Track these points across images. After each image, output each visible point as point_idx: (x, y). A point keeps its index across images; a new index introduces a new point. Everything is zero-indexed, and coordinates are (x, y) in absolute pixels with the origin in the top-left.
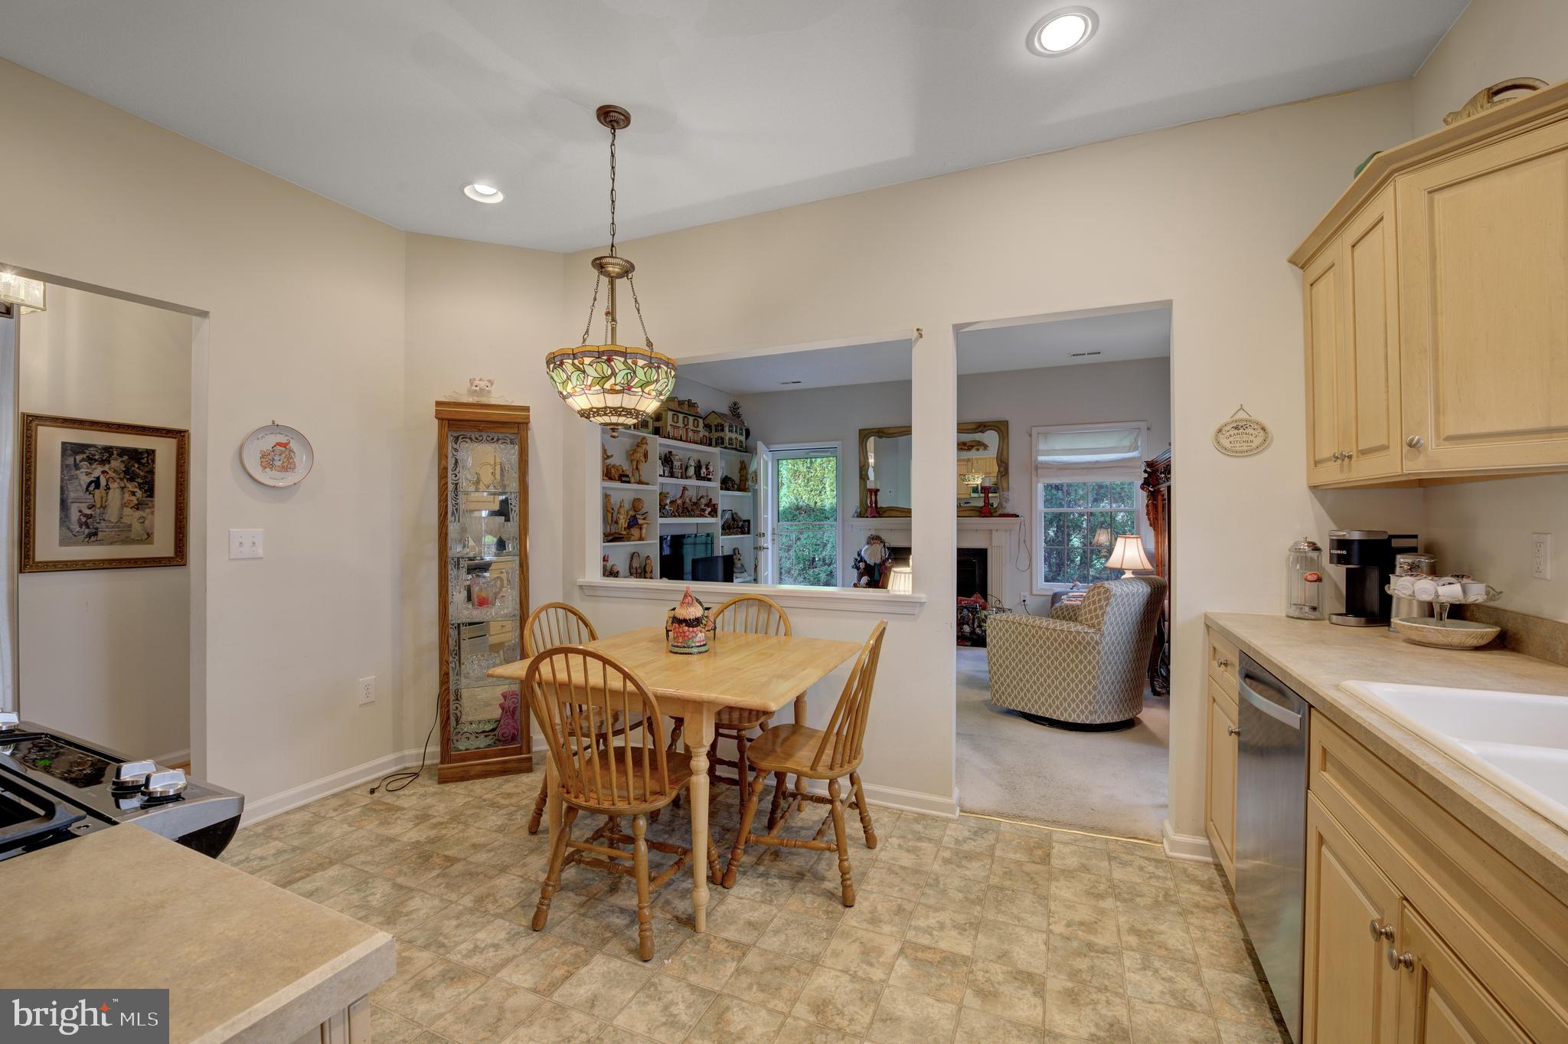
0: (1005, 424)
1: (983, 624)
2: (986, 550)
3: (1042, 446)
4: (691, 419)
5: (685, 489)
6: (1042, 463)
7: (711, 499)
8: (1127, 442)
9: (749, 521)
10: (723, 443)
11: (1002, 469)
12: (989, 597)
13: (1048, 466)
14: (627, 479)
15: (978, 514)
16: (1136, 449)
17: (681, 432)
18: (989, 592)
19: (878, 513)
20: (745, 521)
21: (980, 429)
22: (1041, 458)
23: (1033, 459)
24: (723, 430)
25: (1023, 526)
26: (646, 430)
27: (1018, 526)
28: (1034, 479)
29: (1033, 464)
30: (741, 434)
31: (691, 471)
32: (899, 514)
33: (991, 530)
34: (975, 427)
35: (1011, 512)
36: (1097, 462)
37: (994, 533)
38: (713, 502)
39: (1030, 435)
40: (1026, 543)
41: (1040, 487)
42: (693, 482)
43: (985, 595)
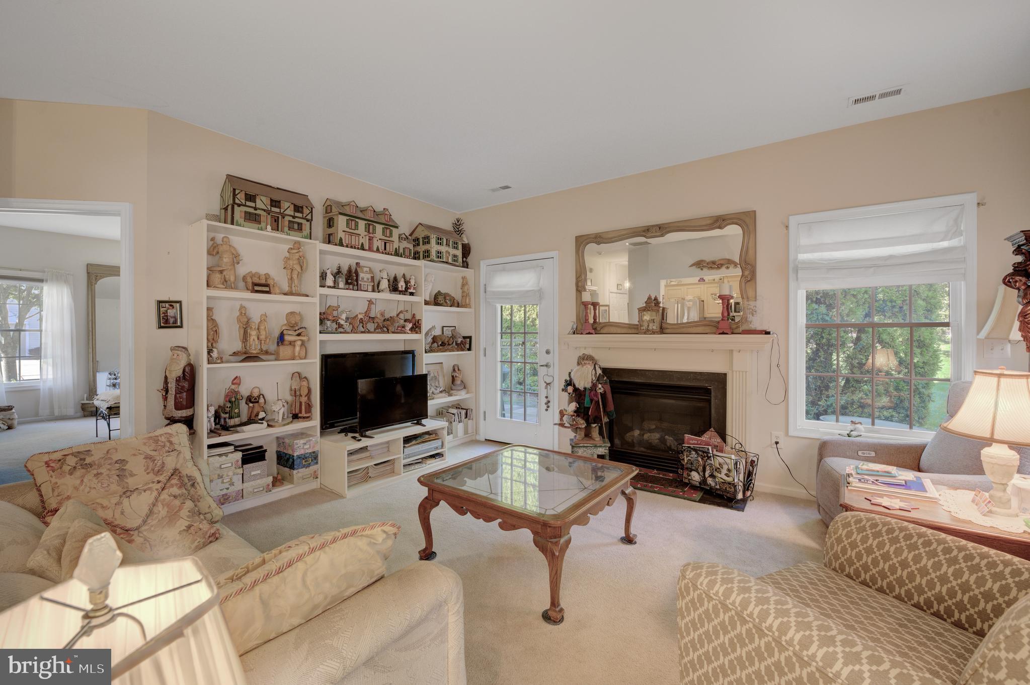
0: (752, 215)
1: (716, 474)
2: (725, 375)
3: (804, 241)
4: (379, 228)
5: (370, 302)
6: (804, 262)
7: (414, 314)
8: (940, 227)
9: (470, 338)
10: (428, 256)
11: (747, 273)
12: (729, 439)
13: (812, 266)
14: (267, 289)
15: (714, 330)
16: (958, 233)
17: (361, 241)
18: (729, 431)
19: (595, 329)
20: (464, 338)
21: (718, 224)
22: (802, 257)
23: (791, 257)
24: (428, 242)
25: (775, 346)
26: (300, 234)
27: (769, 345)
28: (792, 285)
29: (791, 266)
30: (457, 248)
31: (384, 284)
32: (619, 330)
33: (731, 351)
34: (709, 222)
35: (759, 328)
36: (891, 257)
37: (735, 354)
38: (417, 318)
39: (787, 227)
40: (781, 367)
41: (802, 296)
42: (387, 295)
43: (723, 435)
